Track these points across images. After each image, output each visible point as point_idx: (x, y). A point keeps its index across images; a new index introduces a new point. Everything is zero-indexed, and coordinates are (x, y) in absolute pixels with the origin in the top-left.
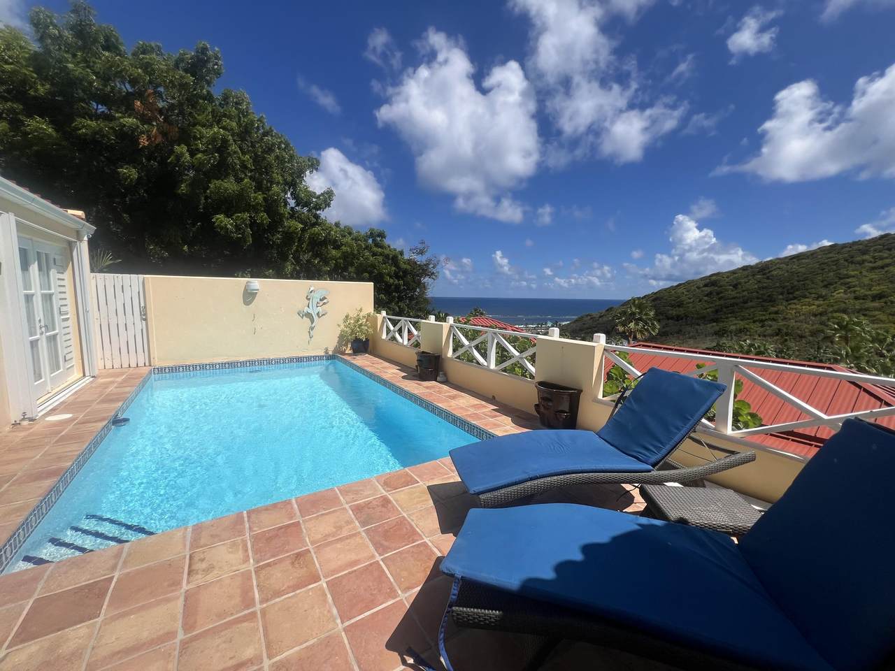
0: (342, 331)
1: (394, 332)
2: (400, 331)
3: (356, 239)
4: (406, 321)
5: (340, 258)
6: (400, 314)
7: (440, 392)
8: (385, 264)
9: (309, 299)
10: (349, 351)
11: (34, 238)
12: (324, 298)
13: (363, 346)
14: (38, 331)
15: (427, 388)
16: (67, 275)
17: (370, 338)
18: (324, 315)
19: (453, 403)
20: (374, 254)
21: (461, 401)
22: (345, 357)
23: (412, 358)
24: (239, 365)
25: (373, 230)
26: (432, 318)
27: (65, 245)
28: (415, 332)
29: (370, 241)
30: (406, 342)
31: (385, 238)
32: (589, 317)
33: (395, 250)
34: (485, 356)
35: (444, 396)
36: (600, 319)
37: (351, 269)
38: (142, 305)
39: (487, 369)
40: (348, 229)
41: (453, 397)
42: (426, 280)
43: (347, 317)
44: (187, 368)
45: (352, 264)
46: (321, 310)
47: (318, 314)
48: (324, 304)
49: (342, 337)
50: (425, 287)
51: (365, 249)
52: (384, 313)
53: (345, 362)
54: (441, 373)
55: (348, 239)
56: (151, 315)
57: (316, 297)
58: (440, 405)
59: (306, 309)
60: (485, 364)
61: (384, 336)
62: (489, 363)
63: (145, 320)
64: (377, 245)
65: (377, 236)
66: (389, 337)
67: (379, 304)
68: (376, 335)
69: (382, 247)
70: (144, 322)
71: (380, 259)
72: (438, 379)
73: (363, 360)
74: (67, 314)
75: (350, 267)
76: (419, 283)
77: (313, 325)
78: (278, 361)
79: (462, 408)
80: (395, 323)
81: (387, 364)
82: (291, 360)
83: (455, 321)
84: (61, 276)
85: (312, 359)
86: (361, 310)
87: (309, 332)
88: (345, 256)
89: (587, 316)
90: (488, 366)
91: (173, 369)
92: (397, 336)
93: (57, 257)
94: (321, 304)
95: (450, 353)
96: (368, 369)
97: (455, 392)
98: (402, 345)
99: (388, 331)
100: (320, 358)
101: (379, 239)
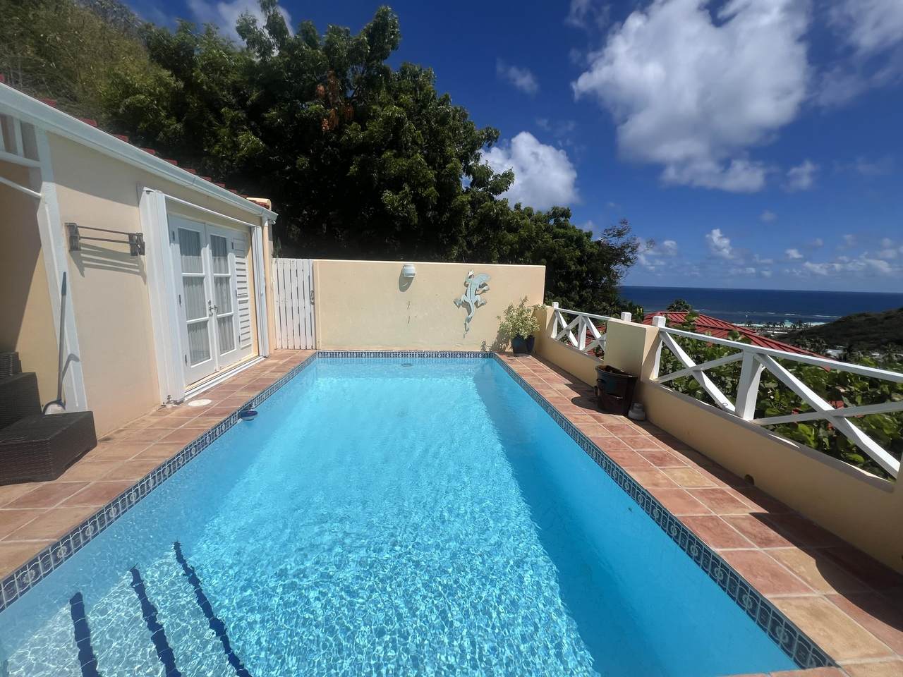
0: (502, 325)
1: (568, 330)
2: (576, 331)
3: (536, 220)
4: (585, 317)
5: (516, 243)
6: (579, 306)
7: (633, 442)
8: (567, 247)
9: (467, 286)
10: (509, 349)
11: (208, 222)
12: (485, 285)
13: (526, 344)
14: (208, 313)
15: (611, 428)
16: (247, 260)
17: (536, 336)
18: (482, 304)
19: (661, 473)
20: (555, 236)
21: (678, 473)
22: (504, 358)
23: (590, 374)
24: (392, 355)
25: (557, 208)
26: (627, 316)
27: (245, 231)
28: (597, 334)
29: (552, 222)
30: (582, 347)
31: (569, 218)
32: (864, 318)
33: (580, 231)
34: (732, 394)
35: (643, 453)
36: (886, 321)
37: (528, 254)
38: (312, 289)
39: (735, 420)
40: (528, 210)
41: (660, 460)
42: (615, 268)
43: (510, 308)
44: (345, 354)
45: (529, 248)
46: (479, 299)
47: (476, 303)
48: (484, 291)
49: (502, 332)
50: (616, 276)
51: (544, 231)
52: (556, 305)
53: (503, 364)
54: (636, 405)
55: (528, 221)
56: (318, 300)
57: (476, 282)
58: (631, 474)
59: (463, 298)
60: (731, 407)
61: (554, 335)
62: (741, 407)
63: (313, 304)
64: (559, 225)
65: (560, 215)
66: (561, 336)
67: (552, 292)
68: (544, 332)
69: (565, 227)
70: (312, 306)
71: (562, 241)
72: (631, 413)
73: (525, 365)
74: (247, 296)
75: (527, 252)
76: (608, 270)
77: (470, 317)
78: (430, 355)
79: (680, 495)
80: (569, 318)
81: (553, 374)
82: (444, 354)
83: (668, 323)
84: (240, 260)
85: (467, 355)
86: (525, 300)
87: (465, 324)
88: (522, 241)
89: (860, 316)
90: (735, 413)
91: (334, 355)
92: (571, 336)
93: (235, 242)
94: (481, 290)
95: (654, 376)
96: (527, 379)
97: (661, 448)
98: (576, 350)
99: (560, 328)
100: (476, 355)
101: (562, 219)
